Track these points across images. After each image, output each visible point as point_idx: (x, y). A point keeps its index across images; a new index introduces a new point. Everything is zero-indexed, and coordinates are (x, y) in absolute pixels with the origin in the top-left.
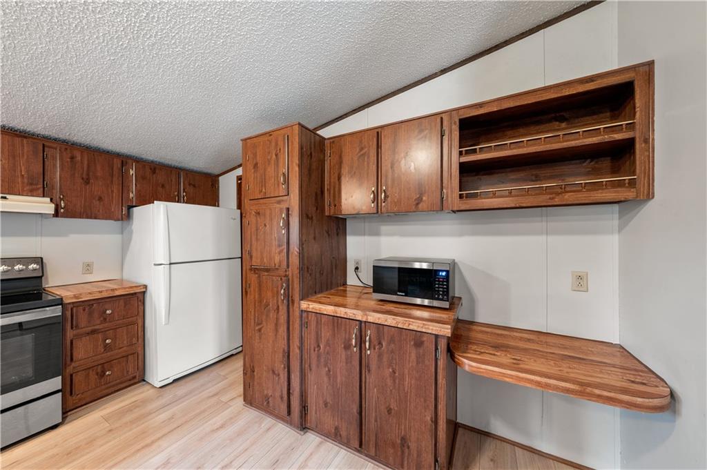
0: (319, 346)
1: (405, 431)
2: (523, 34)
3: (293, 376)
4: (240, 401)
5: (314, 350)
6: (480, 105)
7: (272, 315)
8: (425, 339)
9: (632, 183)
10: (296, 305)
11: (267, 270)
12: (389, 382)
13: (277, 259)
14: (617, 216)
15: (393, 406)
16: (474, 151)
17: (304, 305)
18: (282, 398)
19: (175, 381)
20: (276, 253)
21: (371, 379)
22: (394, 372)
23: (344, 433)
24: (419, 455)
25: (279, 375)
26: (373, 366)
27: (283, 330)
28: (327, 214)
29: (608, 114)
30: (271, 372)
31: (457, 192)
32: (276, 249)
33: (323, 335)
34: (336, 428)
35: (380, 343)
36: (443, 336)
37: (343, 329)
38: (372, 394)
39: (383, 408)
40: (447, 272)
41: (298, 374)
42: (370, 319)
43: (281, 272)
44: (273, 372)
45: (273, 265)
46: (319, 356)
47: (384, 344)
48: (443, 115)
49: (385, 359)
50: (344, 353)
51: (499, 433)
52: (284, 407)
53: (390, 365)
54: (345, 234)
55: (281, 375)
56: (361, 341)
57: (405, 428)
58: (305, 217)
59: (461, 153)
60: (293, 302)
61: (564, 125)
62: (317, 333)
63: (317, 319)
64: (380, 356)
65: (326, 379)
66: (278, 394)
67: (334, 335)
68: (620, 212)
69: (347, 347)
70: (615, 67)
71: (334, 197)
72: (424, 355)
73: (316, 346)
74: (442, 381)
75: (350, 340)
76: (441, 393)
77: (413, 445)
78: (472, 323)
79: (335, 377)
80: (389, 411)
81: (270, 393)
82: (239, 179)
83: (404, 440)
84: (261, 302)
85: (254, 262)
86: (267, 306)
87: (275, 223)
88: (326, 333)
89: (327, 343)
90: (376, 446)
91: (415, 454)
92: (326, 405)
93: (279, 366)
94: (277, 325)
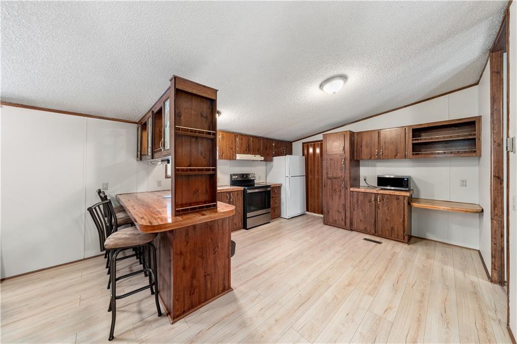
0: (358, 202)
3: (347, 213)
4: (322, 223)
5: (356, 204)
6: (421, 125)
7: (338, 193)
9: (475, 152)
10: (348, 189)
11: (335, 178)
12: (387, 211)
13: (340, 175)
15: (388, 218)
16: (418, 140)
17: (352, 189)
18: (342, 220)
19: (292, 218)
20: (340, 173)
21: (380, 211)
22: (388, 208)
23: (368, 229)
24: (398, 232)
26: (380, 207)
27: (343, 198)
28: (355, 159)
31: (411, 153)
32: (339, 171)
33: (359, 199)
34: (365, 228)
35: (383, 200)
36: (407, 196)
37: (368, 196)
38: (380, 215)
39: (384, 219)
40: (408, 179)
41: (349, 212)
42: (379, 192)
43: (342, 179)
44: (338, 212)
45: (338, 177)
46: (358, 205)
47: (385, 200)
48: (406, 127)
49: (385, 205)
51: (430, 238)
52: (343, 223)
53: (387, 206)
54: (359, 166)
55: (342, 213)
56: (376, 200)
57: (393, 224)
58: (351, 160)
59: (413, 140)
60: (347, 188)
62: (357, 198)
63: (357, 194)
64: (383, 204)
65: (361, 213)
66: (340, 219)
67: (365, 198)
69: (370, 201)
71: (359, 153)
72: (399, 202)
74: (406, 209)
75: (371, 199)
76: (406, 213)
77: (396, 229)
78: (419, 199)
79: (365, 211)
80: (387, 220)
81: (337, 219)
82: (303, 143)
83: (392, 228)
84: (332, 189)
85: (329, 176)
86: (335, 190)
87: (339, 163)
88: (361, 198)
89: (362, 201)
90: (382, 231)
91: (396, 232)
92: (361, 221)
93: (341, 210)
94: (340, 196)
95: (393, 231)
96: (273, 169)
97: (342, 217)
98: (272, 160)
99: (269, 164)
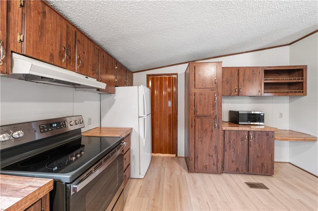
0: (230, 142)
1: (263, 161)
2: (269, 48)
3: (219, 155)
5: (228, 144)
7: (209, 134)
8: (269, 133)
9: (303, 92)
10: (220, 128)
11: (205, 117)
12: (258, 148)
13: (212, 112)
14: (288, 99)
15: (259, 155)
17: (224, 128)
18: (214, 164)
20: (211, 110)
21: (251, 149)
22: (259, 145)
23: (240, 169)
24: (267, 167)
25: (212, 156)
27: (215, 138)
29: (287, 74)
30: (208, 155)
31: (263, 91)
32: (211, 108)
33: (232, 137)
34: (237, 169)
36: (274, 131)
37: (241, 134)
38: (252, 153)
39: (256, 157)
40: (264, 114)
43: (214, 117)
44: (209, 155)
45: (210, 114)
46: (230, 146)
47: (256, 137)
48: (260, 68)
49: (256, 141)
50: (241, 142)
52: (215, 167)
53: (258, 143)
55: (214, 156)
57: (263, 160)
59: (264, 80)
61: (278, 75)
62: (229, 138)
63: (229, 133)
65: (233, 153)
66: (212, 163)
67: (237, 137)
68: (289, 98)
70: (289, 65)
72: (269, 138)
73: (229, 142)
74: (273, 144)
76: (273, 148)
77: (265, 165)
79: (237, 151)
80: (258, 157)
81: (207, 164)
82: (148, 76)
83: (262, 164)
84: (202, 129)
85: (198, 114)
86: (206, 130)
87: (211, 98)
88: (233, 137)
89: (234, 140)
90: (253, 169)
91: (266, 167)
92: (233, 161)
93: (212, 153)
94: (211, 137)
95: (263, 167)
96: (114, 107)
97: (214, 162)
98: (114, 92)
99: (107, 99)
